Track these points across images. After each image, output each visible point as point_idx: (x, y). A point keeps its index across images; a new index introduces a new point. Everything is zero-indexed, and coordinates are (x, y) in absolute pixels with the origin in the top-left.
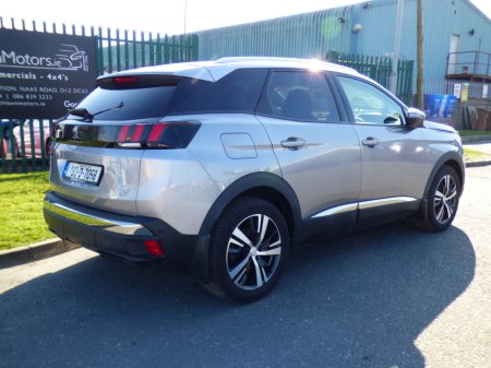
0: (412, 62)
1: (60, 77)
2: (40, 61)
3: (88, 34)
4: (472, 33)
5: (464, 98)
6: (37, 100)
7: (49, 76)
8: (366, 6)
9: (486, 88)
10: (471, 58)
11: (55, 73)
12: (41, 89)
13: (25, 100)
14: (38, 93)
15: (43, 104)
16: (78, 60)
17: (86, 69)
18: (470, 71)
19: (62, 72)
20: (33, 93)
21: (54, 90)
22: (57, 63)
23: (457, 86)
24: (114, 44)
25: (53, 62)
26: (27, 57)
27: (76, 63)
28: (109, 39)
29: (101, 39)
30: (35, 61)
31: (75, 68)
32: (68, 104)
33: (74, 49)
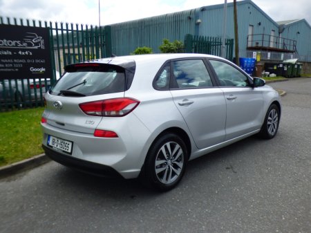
0: (232, 40)
1: (27, 53)
2: (13, 43)
3: (43, 26)
4: (260, 24)
5: (258, 60)
6: (13, 67)
7: (20, 53)
8: (203, 9)
9: (269, 54)
10: (260, 38)
11: (24, 50)
12: (15, 61)
13: (5, 68)
14: (13, 63)
15: (17, 70)
16: (38, 42)
17: (43, 47)
18: (260, 45)
19: (28, 50)
20: (10, 63)
21: (23, 61)
22: (25, 44)
23: (255, 53)
24: (60, 32)
25: (22, 44)
26: (5, 41)
27: (36, 44)
28: (57, 29)
29: (52, 29)
30: (10, 43)
31: (36, 47)
32: (33, 70)
33: (35, 35)
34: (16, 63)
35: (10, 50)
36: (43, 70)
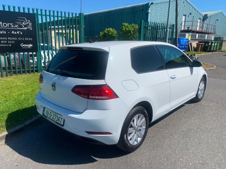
1: (18, 33)
2: (8, 25)
6: (7, 43)
7: (13, 32)
11: (16, 31)
12: (9, 38)
13: (1, 44)
14: (7, 40)
15: (10, 45)
16: (27, 25)
17: (31, 29)
19: (19, 30)
21: (15, 39)
22: (16, 26)
25: (14, 26)
26: (1, 23)
27: (26, 26)
28: (42, 15)
29: (38, 15)
30: (5, 25)
31: (26, 28)
32: (23, 45)
33: (24, 19)
34: (9, 40)
35: (5, 30)
36: (31, 45)
